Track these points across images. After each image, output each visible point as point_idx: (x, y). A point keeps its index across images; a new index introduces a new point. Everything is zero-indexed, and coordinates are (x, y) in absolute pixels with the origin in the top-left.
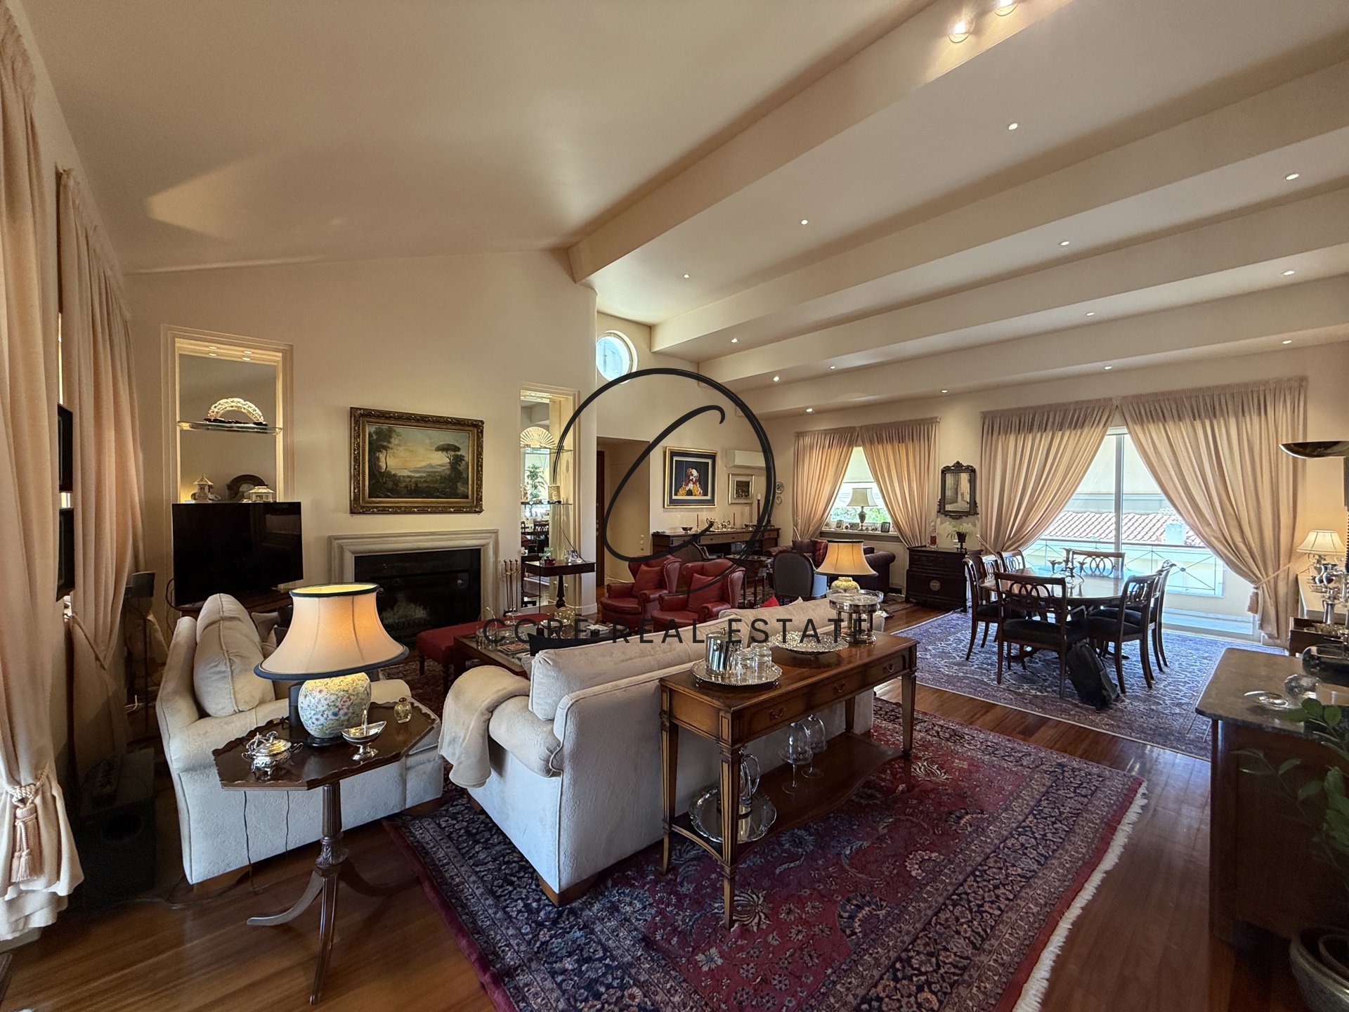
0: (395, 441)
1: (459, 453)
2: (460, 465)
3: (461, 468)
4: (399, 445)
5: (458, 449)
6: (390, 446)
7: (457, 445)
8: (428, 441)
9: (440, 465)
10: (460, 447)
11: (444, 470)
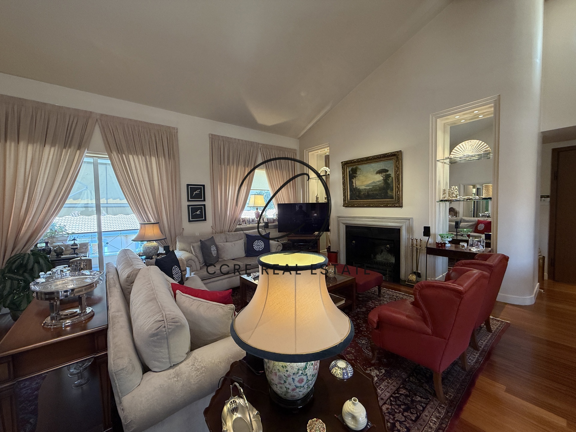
0: (358, 173)
1: (388, 173)
2: (389, 180)
3: (389, 182)
4: (360, 174)
5: (387, 171)
6: (356, 175)
7: (386, 168)
8: (372, 170)
9: (378, 181)
10: (389, 169)
11: (380, 184)
